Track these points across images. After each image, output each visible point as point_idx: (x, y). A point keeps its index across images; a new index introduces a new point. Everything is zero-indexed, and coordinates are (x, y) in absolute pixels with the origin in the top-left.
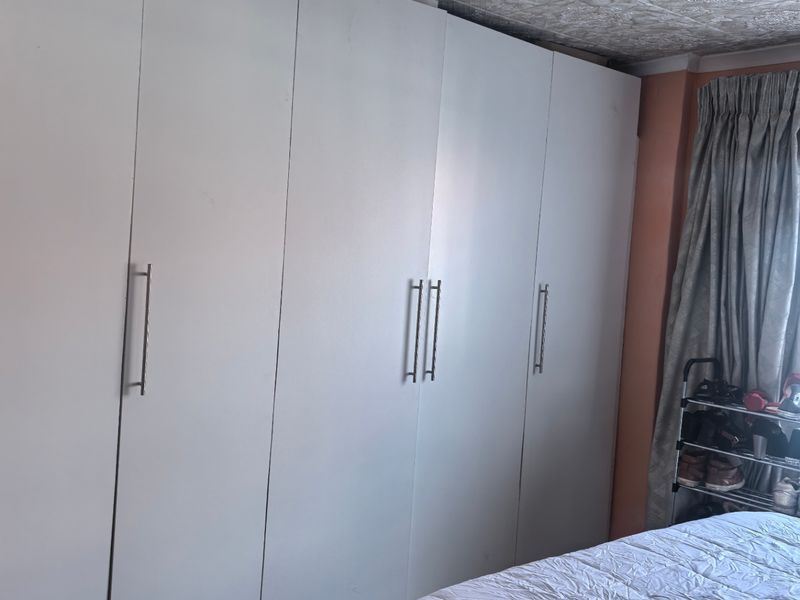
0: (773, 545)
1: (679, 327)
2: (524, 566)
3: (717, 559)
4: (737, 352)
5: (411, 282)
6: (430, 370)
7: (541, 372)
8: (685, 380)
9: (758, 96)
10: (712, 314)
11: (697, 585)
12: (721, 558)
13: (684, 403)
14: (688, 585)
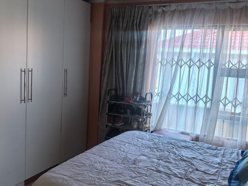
0: (138, 140)
1: (105, 80)
2: (74, 158)
3: (125, 146)
4: (121, 87)
5: (21, 69)
6: (30, 98)
7: (66, 96)
8: (108, 95)
9: (125, 12)
10: (114, 76)
11: (122, 155)
12: (126, 146)
13: (108, 102)
14: (120, 155)
